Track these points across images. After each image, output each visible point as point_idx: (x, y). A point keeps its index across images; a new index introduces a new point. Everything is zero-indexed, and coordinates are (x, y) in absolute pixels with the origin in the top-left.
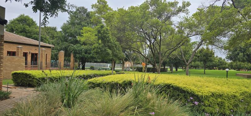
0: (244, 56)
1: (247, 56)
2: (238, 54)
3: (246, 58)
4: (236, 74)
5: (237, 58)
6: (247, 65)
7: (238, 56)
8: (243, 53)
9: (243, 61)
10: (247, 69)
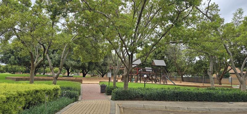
0: (15, 59)
1: (18, 59)
2: (10, 57)
3: (17, 61)
4: (6, 77)
5: (8, 61)
6: (22, 68)
7: (10, 59)
8: (15, 56)
9: (15, 64)
10: (22, 72)
